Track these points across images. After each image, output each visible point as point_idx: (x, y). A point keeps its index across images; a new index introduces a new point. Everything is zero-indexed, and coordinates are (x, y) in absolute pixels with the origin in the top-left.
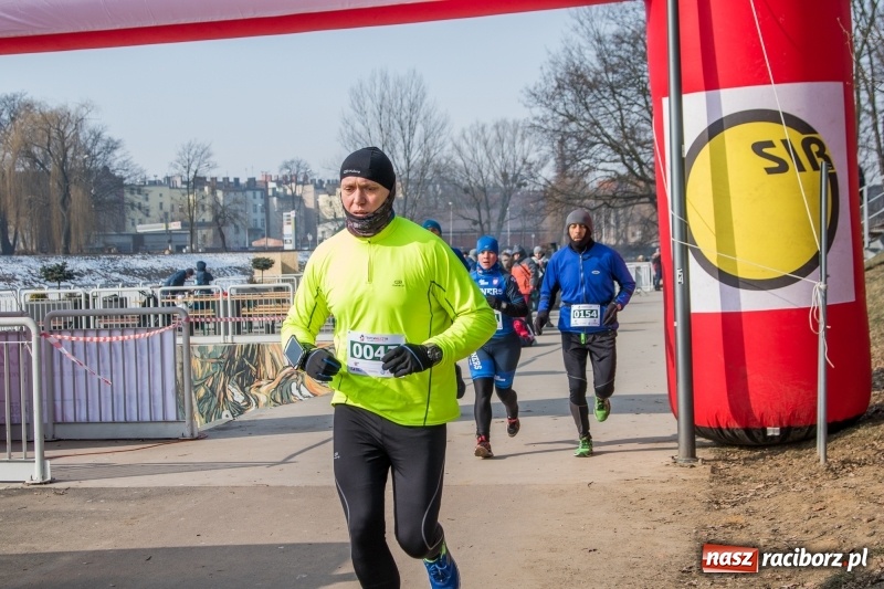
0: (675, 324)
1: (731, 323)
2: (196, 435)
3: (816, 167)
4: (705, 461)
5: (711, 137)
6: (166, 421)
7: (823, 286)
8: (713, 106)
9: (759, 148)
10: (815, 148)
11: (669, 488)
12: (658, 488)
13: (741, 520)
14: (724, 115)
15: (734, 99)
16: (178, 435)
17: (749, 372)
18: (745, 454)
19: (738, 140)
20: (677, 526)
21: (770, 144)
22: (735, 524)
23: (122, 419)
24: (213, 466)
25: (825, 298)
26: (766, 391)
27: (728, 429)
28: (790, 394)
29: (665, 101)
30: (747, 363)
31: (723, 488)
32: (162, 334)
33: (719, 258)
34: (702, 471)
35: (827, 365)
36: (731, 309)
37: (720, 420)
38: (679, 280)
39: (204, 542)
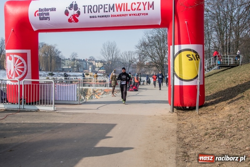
1: (181, 87)
2: (80, 104)
3: (197, 60)
4: (175, 112)
5: (179, 53)
6: (75, 101)
7: (199, 81)
8: (180, 48)
9: (188, 56)
10: (197, 56)
11: (170, 117)
12: (168, 117)
13: (185, 123)
14: (182, 49)
15: (184, 47)
16: (77, 103)
18: (182, 111)
19: (184, 54)
20: (173, 123)
21: (190, 55)
23: (67, 100)
24: (85, 109)
25: (200, 84)
26: (187, 100)
27: (179, 107)
28: (191, 101)
29: (171, 47)
30: (184, 95)
31: (180, 117)
32: (75, 85)
33: (180, 75)
34: (175, 114)
35: (199, 95)
36: (181, 85)
37: (178, 105)
38: (172, 79)
39: (86, 122)
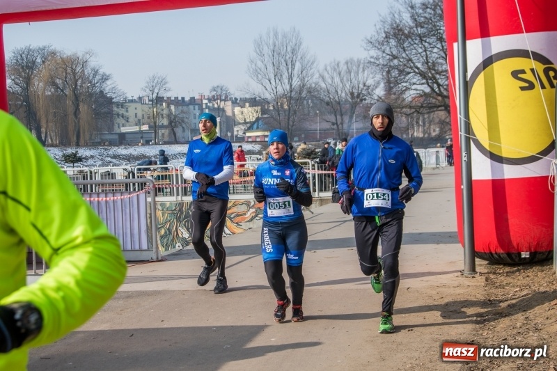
0: (462, 187)
1: (498, 186)
2: (160, 258)
3: (552, 86)
4: (481, 274)
5: (484, 68)
6: (141, 250)
8: (485, 48)
9: (516, 74)
10: (552, 74)
11: (459, 291)
12: (452, 291)
14: (493, 53)
15: (500, 43)
16: (149, 258)
17: (509, 217)
18: (507, 269)
19: (502, 70)
21: (523, 72)
22: (501, 313)
24: (171, 278)
26: (520, 228)
27: (496, 253)
28: (536, 231)
29: (455, 45)
30: (509, 211)
31: (493, 291)
32: (138, 196)
33: (490, 145)
34: (480, 280)
36: (498, 177)
37: (491, 248)
38: (464, 159)
39: (165, 325)
